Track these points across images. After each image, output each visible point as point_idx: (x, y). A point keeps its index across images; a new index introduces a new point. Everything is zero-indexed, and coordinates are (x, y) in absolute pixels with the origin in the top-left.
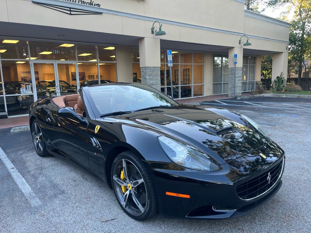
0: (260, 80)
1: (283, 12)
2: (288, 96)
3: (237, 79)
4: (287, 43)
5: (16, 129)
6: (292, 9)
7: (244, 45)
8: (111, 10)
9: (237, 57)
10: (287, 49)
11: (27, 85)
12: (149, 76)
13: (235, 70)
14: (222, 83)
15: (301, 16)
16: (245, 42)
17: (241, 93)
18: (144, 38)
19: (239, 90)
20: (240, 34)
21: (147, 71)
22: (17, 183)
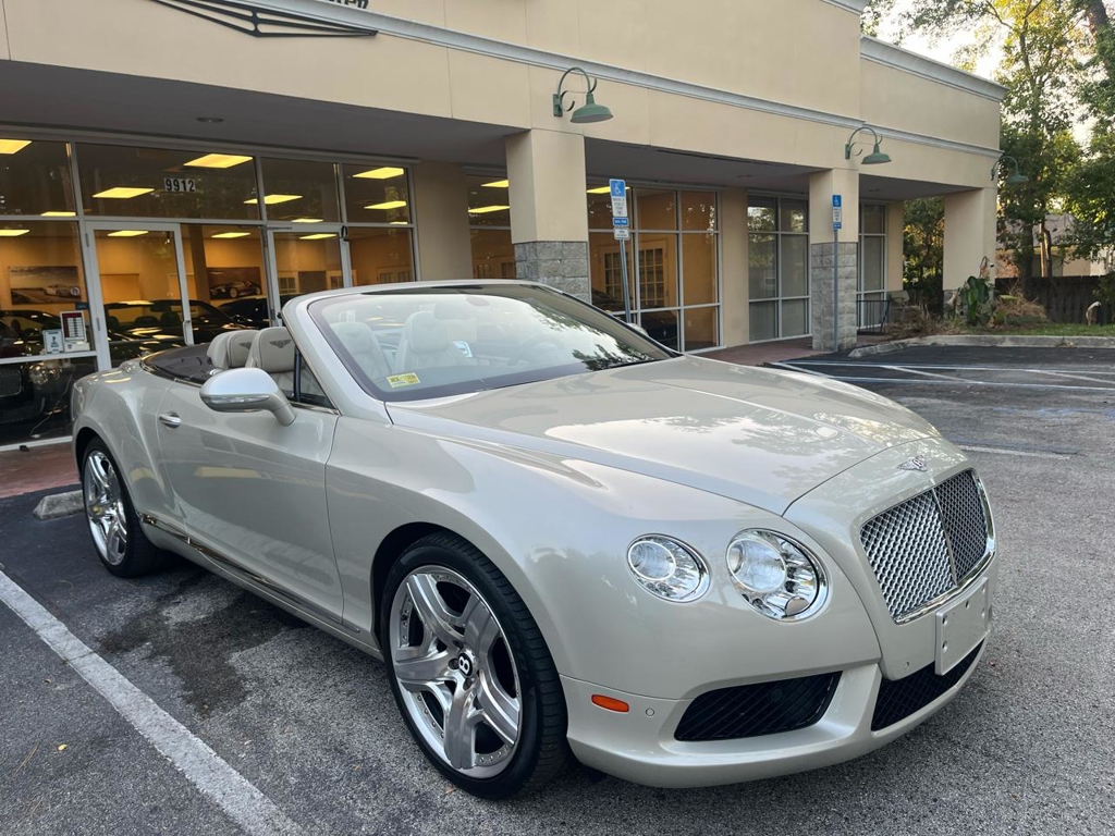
0: (901, 288)
1: (967, 50)
2: (1023, 341)
3: (842, 283)
4: (995, 157)
5: (59, 502)
6: (995, 37)
7: (864, 163)
8: (410, 23)
9: (840, 205)
10: (993, 175)
11: (70, 320)
12: (548, 274)
13: (836, 252)
14: (780, 298)
15: (1027, 62)
16: (869, 151)
17: (855, 332)
18: (529, 130)
19: (849, 324)
20: (849, 124)
21: (541, 256)
22: (177, 765)
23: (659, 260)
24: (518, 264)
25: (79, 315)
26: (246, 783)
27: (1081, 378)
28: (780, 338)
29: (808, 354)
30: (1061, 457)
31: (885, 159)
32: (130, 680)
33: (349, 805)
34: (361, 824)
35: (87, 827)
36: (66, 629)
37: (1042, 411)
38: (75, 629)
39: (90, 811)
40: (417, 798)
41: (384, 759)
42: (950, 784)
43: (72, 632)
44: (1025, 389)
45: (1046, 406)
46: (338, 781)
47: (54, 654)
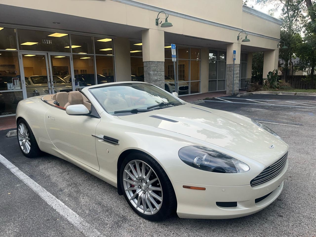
0: (251, 78)
1: (272, 10)
2: (285, 93)
3: (235, 76)
4: (279, 41)
5: (13, 133)
6: (280, 7)
7: (242, 41)
9: (235, 53)
10: (278, 46)
12: (154, 71)
13: (234, 67)
14: (217, 79)
15: (288, 14)
16: (244, 38)
17: (238, 90)
18: (149, 29)
19: (237, 87)
20: (239, 30)
21: (151, 66)
22: (53, 207)
23: (184, 68)
24: (144, 68)
25: (18, 79)
26: (74, 213)
27: (301, 104)
28: (217, 91)
29: (225, 95)
30: (297, 126)
31: (249, 41)
32: (38, 184)
33: (103, 219)
34: (108, 224)
35: (29, 225)
36: (18, 169)
37: (291, 113)
38: (21, 169)
39: (29, 220)
40: (122, 217)
41: (112, 206)
42: (270, 215)
43: (20, 170)
44: (286, 107)
45: (292, 111)
46: (100, 212)
47: (15, 176)
